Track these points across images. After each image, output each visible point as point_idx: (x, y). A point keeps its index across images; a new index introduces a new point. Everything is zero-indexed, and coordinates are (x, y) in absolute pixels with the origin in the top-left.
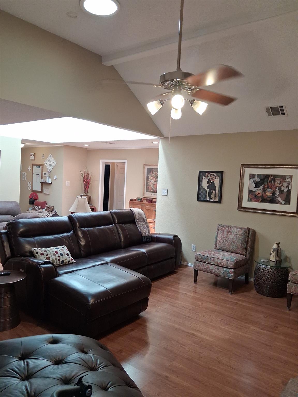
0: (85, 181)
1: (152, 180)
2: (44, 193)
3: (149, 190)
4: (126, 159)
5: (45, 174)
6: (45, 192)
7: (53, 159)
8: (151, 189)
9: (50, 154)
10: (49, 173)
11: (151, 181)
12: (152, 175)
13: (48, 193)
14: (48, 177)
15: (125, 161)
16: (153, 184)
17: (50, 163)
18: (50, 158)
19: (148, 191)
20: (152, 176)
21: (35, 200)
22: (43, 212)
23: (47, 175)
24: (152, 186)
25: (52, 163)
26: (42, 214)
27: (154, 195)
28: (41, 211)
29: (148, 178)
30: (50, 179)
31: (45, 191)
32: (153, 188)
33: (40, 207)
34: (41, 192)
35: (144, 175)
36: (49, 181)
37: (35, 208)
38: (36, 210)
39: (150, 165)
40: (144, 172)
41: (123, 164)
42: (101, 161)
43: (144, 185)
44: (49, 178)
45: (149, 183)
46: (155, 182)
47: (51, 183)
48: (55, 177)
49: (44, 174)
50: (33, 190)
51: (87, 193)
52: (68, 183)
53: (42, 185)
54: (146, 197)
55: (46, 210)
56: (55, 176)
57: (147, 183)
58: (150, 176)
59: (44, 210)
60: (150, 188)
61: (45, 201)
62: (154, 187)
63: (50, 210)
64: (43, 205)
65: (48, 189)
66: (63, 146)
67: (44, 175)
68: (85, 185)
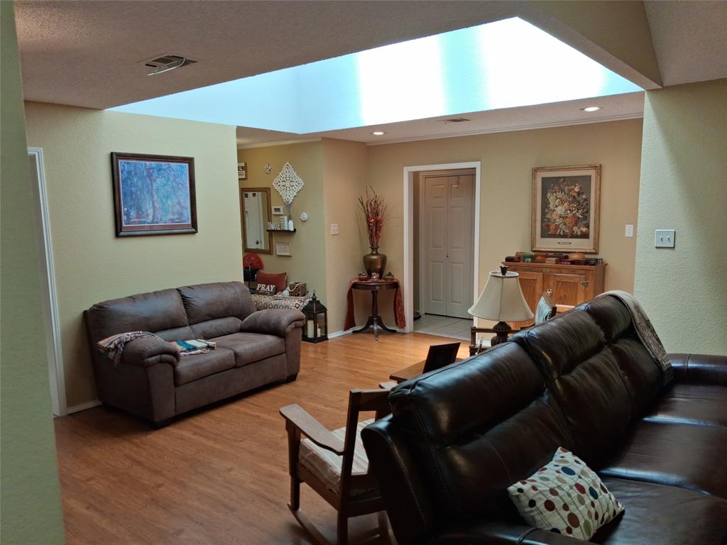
0: (372, 220)
1: (560, 208)
2: (278, 254)
3: (550, 233)
4: (477, 161)
5: (278, 210)
6: (280, 251)
7: (295, 174)
8: (556, 229)
9: (288, 163)
10: (288, 206)
11: (554, 210)
12: (560, 195)
13: (288, 254)
14: (286, 218)
15: (476, 165)
16: (563, 218)
17: (288, 184)
18: (288, 172)
19: (545, 234)
20: (557, 198)
21: (255, 270)
22: (284, 298)
23: (282, 213)
24: (559, 221)
25: (292, 184)
26: (283, 302)
27: (565, 243)
28: (279, 295)
29: (545, 204)
30: (291, 222)
31: (279, 249)
32: (560, 226)
33: (273, 287)
34: (269, 252)
35: (534, 196)
36: (290, 226)
37: (260, 288)
38: (264, 294)
39: (551, 170)
40: (534, 189)
41: (471, 173)
42: (407, 171)
43: (534, 221)
44: (289, 218)
45: (548, 216)
46: (569, 212)
47: (295, 230)
48: (305, 216)
49: (273, 210)
50: (248, 247)
51: (377, 248)
52: (334, 228)
53: (271, 236)
54: (543, 250)
55: (291, 294)
56: (305, 214)
57: (544, 214)
58: (551, 197)
59: (286, 293)
60: (552, 227)
61: (283, 272)
62: (565, 224)
63: (299, 293)
64: (278, 282)
65: (288, 244)
66: (321, 139)
67: (273, 212)
68: (372, 231)
